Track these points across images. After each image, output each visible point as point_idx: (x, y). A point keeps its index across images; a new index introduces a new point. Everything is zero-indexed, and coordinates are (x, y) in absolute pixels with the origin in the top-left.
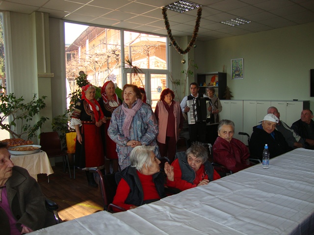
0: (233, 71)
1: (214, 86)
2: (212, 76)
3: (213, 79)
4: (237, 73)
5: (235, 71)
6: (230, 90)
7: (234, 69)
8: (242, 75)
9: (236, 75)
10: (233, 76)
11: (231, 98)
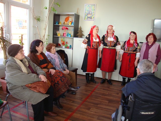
0: (86, 14)
1: (70, 25)
2: (66, 17)
3: (67, 19)
4: (89, 16)
5: (87, 14)
6: (82, 30)
7: (86, 12)
8: (94, 18)
9: (88, 17)
10: (85, 18)
11: (83, 36)
